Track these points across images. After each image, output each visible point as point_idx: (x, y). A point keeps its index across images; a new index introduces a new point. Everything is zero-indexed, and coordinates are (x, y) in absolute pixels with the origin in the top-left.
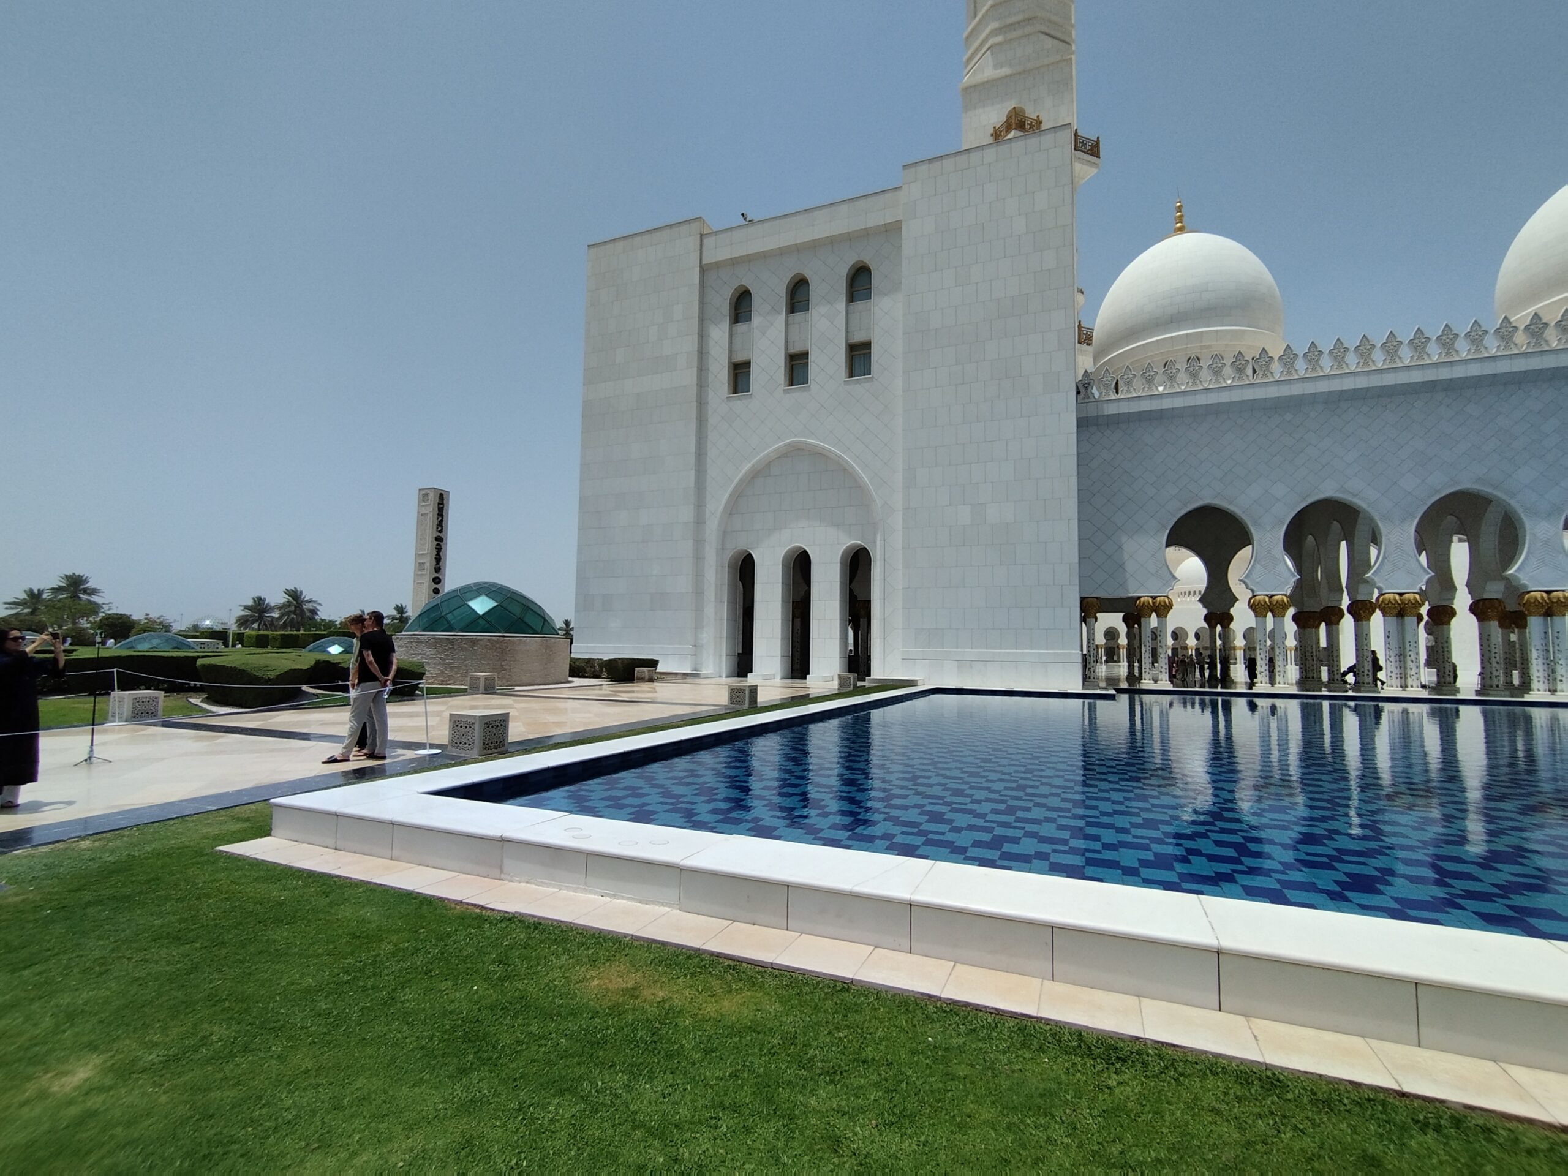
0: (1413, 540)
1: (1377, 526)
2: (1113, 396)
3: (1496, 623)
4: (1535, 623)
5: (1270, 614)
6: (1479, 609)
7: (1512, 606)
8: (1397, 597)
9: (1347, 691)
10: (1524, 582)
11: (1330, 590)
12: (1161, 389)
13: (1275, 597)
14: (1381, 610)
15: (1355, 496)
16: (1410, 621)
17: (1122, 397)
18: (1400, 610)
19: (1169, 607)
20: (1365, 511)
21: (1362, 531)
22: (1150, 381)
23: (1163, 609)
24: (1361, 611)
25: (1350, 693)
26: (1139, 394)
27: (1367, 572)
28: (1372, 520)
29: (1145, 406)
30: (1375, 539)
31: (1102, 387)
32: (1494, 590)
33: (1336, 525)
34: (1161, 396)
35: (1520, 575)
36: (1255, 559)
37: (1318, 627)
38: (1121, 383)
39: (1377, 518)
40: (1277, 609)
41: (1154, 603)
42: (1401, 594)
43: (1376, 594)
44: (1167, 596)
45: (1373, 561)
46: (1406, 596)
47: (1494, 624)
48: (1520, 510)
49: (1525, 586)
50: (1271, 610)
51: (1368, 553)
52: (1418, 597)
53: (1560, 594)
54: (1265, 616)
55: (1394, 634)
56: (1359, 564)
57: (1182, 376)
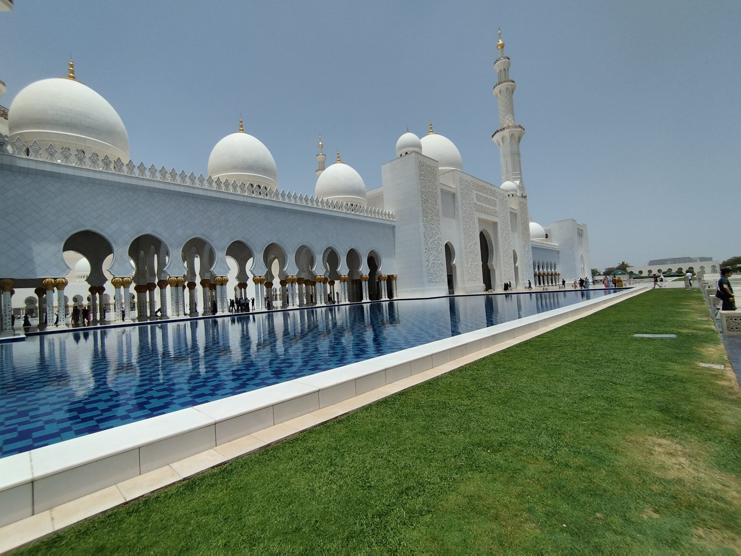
0: (181, 255)
1: (168, 248)
2: (25, 157)
3: (208, 288)
4: (218, 287)
5: (122, 287)
6: (203, 283)
7: (212, 282)
8: (176, 278)
9: (157, 320)
10: (215, 273)
11: (151, 275)
12: (59, 161)
13: (125, 279)
14: (170, 284)
15: (160, 235)
16: (180, 288)
17: (31, 158)
18: (177, 284)
19: (65, 284)
20: (164, 242)
21: (162, 250)
22: (52, 155)
23: (61, 285)
24: (163, 284)
25: (159, 320)
26: (44, 160)
27: (164, 268)
28: (166, 246)
29: (48, 168)
30: (168, 254)
31: (15, 148)
32: (207, 277)
33: (153, 247)
34: (59, 165)
35: (214, 271)
36: (115, 260)
37: (146, 292)
38: (30, 150)
39: (168, 245)
40: (126, 284)
41: (55, 282)
42: (177, 277)
43: (168, 277)
44: (64, 278)
45: (167, 263)
46: (179, 278)
47: (207, 289)
48: (214, 247)
49: (215, 275)
50: (123, 285)
51: (165, 260)
52: (183, 278)
53: (225, 277)
54: (120, 288)
55: (174, 294)
56: (162, 264)
57: (73, 158)
